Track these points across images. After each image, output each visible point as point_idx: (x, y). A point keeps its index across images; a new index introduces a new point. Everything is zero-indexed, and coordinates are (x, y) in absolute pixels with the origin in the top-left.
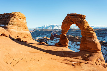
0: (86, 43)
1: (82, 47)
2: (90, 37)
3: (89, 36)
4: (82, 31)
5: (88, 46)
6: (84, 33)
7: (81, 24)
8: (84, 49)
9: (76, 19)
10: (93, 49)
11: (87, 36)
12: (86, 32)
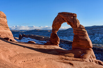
0: (79, 41)
1: (75, 45)
2: (83, 35)
3: (81, 34)
4: (75, 30)
5: (81, 44)
6: (77, 31)
7: (74, 22)
8: (77, 47)
9: (69, 17)
10: (85, 47)
11: (79, 34)
12: (79, 30)
